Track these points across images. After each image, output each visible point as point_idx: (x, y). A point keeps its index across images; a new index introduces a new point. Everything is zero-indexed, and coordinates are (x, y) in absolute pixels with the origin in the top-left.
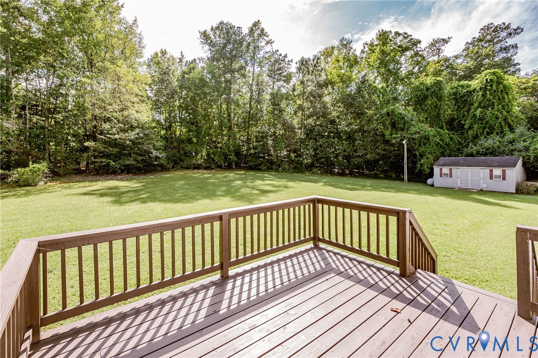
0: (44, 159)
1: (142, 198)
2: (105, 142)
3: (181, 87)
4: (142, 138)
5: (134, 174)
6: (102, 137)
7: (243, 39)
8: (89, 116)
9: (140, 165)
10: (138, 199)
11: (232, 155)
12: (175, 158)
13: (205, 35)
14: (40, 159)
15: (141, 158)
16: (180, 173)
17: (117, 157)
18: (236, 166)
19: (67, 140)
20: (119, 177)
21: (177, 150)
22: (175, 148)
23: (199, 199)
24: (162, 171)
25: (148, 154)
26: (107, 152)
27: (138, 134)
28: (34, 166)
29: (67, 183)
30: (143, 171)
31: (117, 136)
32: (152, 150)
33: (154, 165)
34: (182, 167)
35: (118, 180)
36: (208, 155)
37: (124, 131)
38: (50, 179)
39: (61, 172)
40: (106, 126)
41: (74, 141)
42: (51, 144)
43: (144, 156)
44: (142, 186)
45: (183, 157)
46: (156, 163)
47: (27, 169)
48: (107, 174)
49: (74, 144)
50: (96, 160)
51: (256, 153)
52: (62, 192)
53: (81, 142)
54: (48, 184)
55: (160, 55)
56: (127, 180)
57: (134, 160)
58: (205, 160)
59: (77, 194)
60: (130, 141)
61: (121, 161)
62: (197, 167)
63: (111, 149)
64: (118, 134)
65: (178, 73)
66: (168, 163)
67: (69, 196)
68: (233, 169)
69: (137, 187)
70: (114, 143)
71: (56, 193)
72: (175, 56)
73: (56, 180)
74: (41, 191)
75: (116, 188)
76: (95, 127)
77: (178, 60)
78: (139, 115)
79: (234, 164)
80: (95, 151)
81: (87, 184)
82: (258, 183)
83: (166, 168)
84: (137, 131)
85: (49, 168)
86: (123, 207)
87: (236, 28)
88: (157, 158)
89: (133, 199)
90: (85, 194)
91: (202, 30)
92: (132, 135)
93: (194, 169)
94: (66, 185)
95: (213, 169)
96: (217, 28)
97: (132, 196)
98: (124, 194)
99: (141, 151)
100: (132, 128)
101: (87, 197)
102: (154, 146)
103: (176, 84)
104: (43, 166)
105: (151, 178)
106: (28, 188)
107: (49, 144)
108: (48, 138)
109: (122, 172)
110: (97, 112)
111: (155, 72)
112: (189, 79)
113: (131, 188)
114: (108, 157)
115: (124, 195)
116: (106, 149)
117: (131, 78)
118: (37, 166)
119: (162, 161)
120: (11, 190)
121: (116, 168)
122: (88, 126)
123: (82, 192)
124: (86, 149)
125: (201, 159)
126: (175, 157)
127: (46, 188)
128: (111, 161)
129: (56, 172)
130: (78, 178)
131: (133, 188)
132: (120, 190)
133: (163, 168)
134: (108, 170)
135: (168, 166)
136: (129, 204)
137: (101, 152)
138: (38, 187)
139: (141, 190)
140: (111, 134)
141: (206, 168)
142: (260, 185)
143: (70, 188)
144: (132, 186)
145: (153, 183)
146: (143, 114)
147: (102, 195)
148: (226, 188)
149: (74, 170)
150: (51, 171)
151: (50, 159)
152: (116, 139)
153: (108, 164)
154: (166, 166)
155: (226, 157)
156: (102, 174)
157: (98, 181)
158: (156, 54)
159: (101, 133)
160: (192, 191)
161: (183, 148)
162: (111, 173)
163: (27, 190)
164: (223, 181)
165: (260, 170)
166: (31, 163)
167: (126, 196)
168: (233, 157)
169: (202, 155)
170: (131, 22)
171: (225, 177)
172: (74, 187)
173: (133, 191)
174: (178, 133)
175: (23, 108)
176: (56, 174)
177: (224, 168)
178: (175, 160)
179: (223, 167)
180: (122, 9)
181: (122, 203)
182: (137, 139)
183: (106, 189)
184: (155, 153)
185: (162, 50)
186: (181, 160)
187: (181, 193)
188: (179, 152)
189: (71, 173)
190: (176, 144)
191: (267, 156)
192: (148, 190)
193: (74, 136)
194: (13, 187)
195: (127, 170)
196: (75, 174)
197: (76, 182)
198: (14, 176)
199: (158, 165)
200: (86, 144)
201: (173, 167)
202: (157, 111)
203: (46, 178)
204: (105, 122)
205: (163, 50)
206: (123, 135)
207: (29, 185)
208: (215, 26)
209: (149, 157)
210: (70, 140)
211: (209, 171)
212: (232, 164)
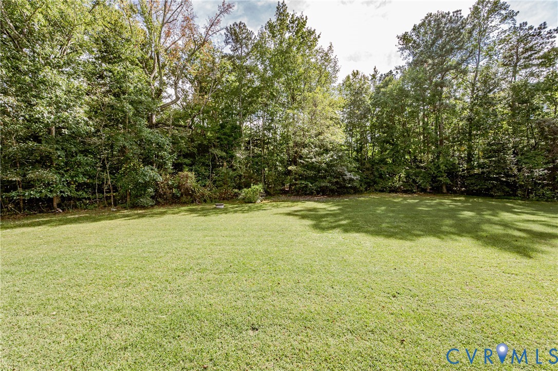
0: (261, 181)
1: (343, 225)
2: (304, 166)
3: (374, 105)
4: (336, 160)
5: (329, 196)
6: (302, 161)
7: (464, 24)
8: (291, 144)
9: (334, 187)
10: (339, 226)
11: (442, 176)
12: (369, 181)
13: (405, 38)
14: (258, 181)
15: (335, 180)
16: (375, 197)
17: (313, 179)
18: (448, 190)
19: (276, 165)
20: (316, 198)
21: (371, 172)
22: (368, 169)
23: (419, 236)
24: (355, 193)
25: (342, 176)
26: (306, 175)
27: (332, 156)
28: (254, 187)
29: (275, 201)
30: (336, 193)
31: (314, 160)
32: (346, 173)
33: (347, 188)
34: (376, 190)
35: (315, 201)
36: (408, 176)
37: (320, 154)
38: (264, 197)
39: (272, 191)
40: (305, 151)
41: (280, 166)
42: (266, 169)
43: (339, 178)
44: (339, 209)
45: (377, 179)
46: (350, 185)
47: (250, 189)
48: (306, 195)
49: (281, 169)
50: (297, 182)
51: (483, 173)
52: (272, 210)
53: (286, 167)
54: (263, 202)
55: (351, 77)
56: (323, 202)
57: (329, 182)
58: (404, 182)
59: (283, 213)
60: (325, 164)
61: (317, 183)
62: (394, 190)
63: (309, 172)
64: (315, 157)
65: (372, 90)
66: (361, 185)
67: (277, 215)
68: (444, 193)
69: (334, 210)
70: (311, 167)
71: (269, 211)
72: (367, 75)
73: (268, 199)
74: (259, 209)
75: (314, 210)
76: (296, 152)
77: (370, 78)
78: (333, 137)
79: (444, 188)
80: (296, 174)
81: (290, 204)
82: (507, 216)
83: (359, 191)
84: (332, 153)
85: (264, 189)
86: (325, 234)
87: (451, 14)
88: (351, 180)
89: (333, 225)
90: (289, 214)
91: (401, 34)
92: (327, 158)
93: (390, 192)
94: (275, 204)
95: (415, 193)
96: (423, 24)
97: (331, 221)
98: (324, 217)
99: (335, 173)
100: (327, 151)
101: (291, 217)
102: (347, 167)
103: (370, 102)
104: (259, 187)
105: (346, 201)
106: (250, 205)
107: (264, 170)
108: (264, 164)
109: (318, 193)
110: (298, 139)
111: (347, 95)
112: (384, 94)
113: (329, 211)
114: (306, 179)
115: (324, 219)
116: (305, 172)
117: (327, 102)
118: (256, 187)
119: (355, 184)
120: (240, 205)
121: (313, 189)
122: (291, 152)
123: (287, 212)
124: (289, 172)
125: (399, 181)
126: (368, 179)
127: (261, 206)
128: (309, 183)
129: (268, 192)
130: (283, 197)
131: (331, 211)
132: (319, 213)
133: (356, 191)
134: (306, 191)
135: (361, 188)
136: (331, 231)
137: (301, 175)
138: (256, 205)
139: (339, 214)
140: (309, 158)
141: (406, 192)
142: (515, 222)
143: (277, 207)
144: (329, 209)
145: (349, 206)
146: (338, 136)
147: (303, 217)
148: (454, 222)
149: (281, 190)
150: (265, 191)
151: (265, 182)
152: (313, 162)
153: (306, 186)
154: (359, 188)
155: (434, 179)
156: (301, 195)
157: (298, 201)
158: (348, 77)
159: (301, 157)
160: (402, 222)
161: (377, 169)
162: (308, 194)
163: (249, 207)
164: (440, 210)
165: (492, 196)
166: (252, 184)
167: (326, 221)
168: (444, 179)
169: (400, 176)
170: (326, 50)
171: (441, 204)
172: (280, 206)
173: (331, 214)
174: (370, 154)
175: (248, 143)
176: (268, 194)
177: (430, 193)
178: (369, 183)
179: (428, 191)
180: (319, 39)
181: (323, 229)
182: (331, 161)
183: (306, 210)
184: (349, 175)
185: (353, 71)
186: (375, 183)
187: (387, 223)
188: (372, 173)
189: (279, 193)
190: (368, 165)
191: (503, 177)
192: (346, 215)
193: (280, 162)
194: (242, 203)
195: (322, 192)
196: (281, 194)
197: (282, 201)
198: (242, 194)
199: (351, 187)
200: (289, 168)
201: (366, 190)
202: (349, 134)
203: (262, 196)
204: (304, 148)
205: (355, 71)
206: (319, 159)
207: (251, 202)
208: (418, 23)
209: (344, 179)
210: (278, 165)
211: (410, 196)
212: (442, 187)
